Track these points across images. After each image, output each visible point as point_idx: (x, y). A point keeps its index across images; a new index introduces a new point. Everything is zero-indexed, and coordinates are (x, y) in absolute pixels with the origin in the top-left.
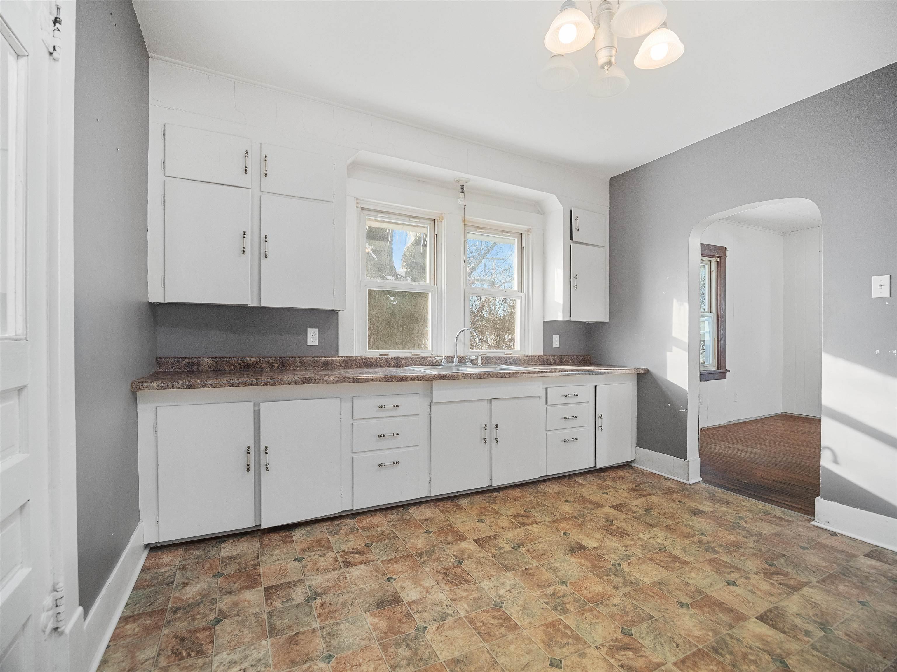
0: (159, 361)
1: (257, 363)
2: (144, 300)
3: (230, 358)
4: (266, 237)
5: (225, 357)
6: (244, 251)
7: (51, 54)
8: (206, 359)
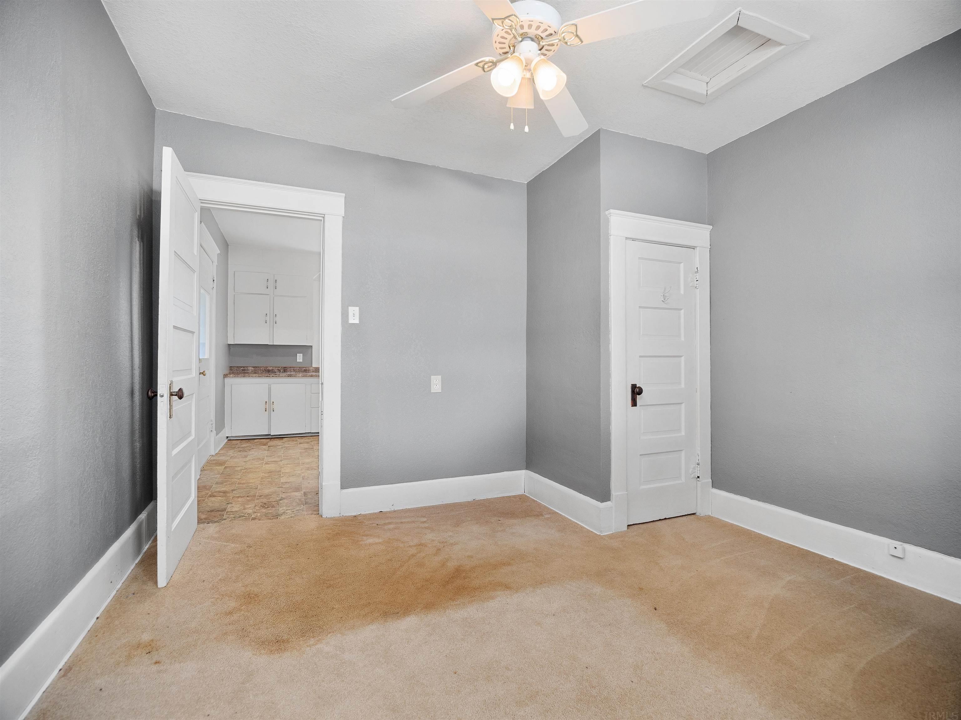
0: (231, 368)
1: (273, 369)
2: (227, 343)
3: (261, 367)
4: (276, 315)
5: (259, 367)
6: (266, 322)
7: (212, 289)
8: (250, 368)
